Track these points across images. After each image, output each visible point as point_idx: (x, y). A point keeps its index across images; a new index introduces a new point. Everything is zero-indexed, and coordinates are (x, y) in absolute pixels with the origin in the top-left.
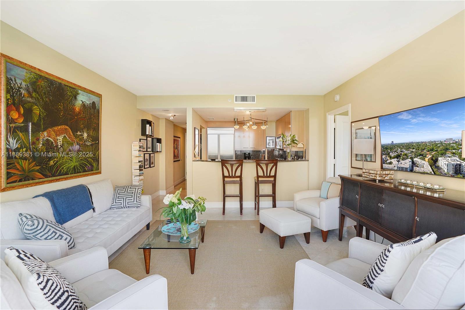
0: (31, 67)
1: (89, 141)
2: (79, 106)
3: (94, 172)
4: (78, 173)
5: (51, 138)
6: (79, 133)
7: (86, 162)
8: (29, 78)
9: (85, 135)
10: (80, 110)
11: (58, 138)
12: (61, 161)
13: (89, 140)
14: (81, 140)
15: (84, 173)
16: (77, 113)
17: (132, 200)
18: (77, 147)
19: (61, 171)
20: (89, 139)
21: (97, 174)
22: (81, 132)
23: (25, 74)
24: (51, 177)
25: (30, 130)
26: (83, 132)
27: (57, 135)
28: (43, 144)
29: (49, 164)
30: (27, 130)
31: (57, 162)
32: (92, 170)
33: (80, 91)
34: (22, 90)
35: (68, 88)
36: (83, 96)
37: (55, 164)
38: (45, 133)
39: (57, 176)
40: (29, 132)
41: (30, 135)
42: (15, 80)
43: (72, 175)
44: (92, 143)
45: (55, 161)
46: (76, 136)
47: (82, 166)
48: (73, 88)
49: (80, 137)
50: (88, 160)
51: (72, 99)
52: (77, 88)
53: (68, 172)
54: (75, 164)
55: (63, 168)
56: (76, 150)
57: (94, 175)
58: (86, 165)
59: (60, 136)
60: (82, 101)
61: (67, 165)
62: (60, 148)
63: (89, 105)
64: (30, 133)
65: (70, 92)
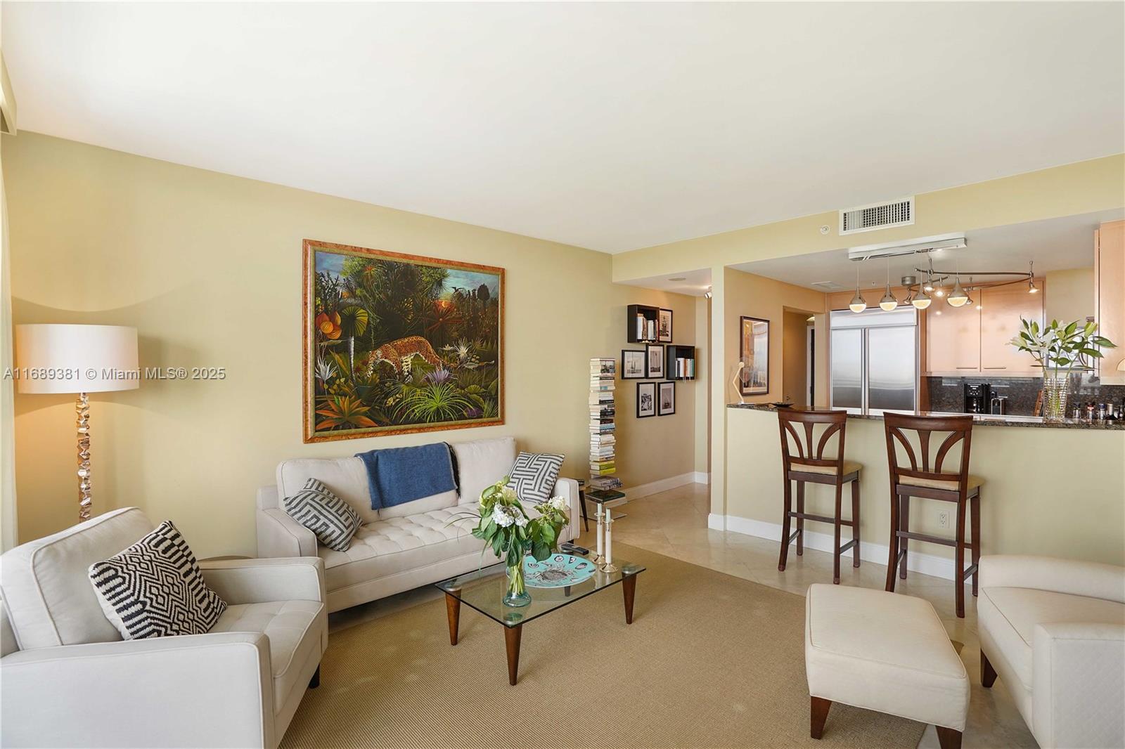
0: (355, 249)
1: (471, 361)
2: (449, 297)
3: (485, 420)
4: (445, 420)
5: (390, 360)
6: (448, 348)
7: (465, 401)
8: (351, 267)
9: (463, 351)
10: (451, 305)
11: (403, 358)
12: (409, 399)
13: (473, 360)
14: (454, 361)
15: (460, 422)
16: (442, 312)
17: (531, 485)
18: (443, 374)
19: (408, 416)
20: (473, 357)
21: (493, 425)
22: (453, 346)
23: (344, 262)
24: (390, 425)
25: (352, 349)
26: (458, 345)
27: (400, 354)
28: (374, 371)
29: (386, 403)
30: (347, 350)
31: (402, 400)
32: (481, 417)
33: (449, 271)
34: (338, 288)
35: (424, 270)
36: (456, 279)
37: (397, 404)
38: (379, 353)
39: (401, 424)
40: (350, 352)
41: (352, 356)
42: (329, 275)
43: (432, 424)
44: (480, 364)
45: (397, 398)
46: (442, 354)
47: (456, 409)
48: (435, 268)
49: (451, 355)
50: (469, 398)
51: (431, 288)
52: (441, 265)
53: (423, 417)
54: (440, 405)
55: (413, 411)
56: (442, 379)
57: (484, 426)
58: (465, 407)
59: (407, 355)
60: (455, 288)
61: (422, 406)
62: (408, 376)
63: (471, 293)
64: (353, 353)
65: (427, 277)
